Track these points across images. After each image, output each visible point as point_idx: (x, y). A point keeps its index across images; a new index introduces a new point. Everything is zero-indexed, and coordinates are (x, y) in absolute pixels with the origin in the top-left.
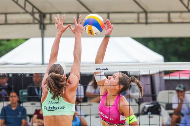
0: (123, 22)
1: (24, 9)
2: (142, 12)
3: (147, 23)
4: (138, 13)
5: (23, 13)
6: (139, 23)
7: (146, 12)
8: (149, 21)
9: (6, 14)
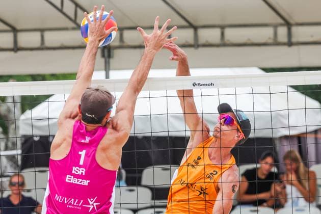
0: (249, 42)
1: (75, 21)
2: (281, 25)
3: (290, 44)
4: (275, 27)
5: (73, 29)
6: (276, 43)
7: (288, 25)
8: (294, 40)
9: (42, 31)
